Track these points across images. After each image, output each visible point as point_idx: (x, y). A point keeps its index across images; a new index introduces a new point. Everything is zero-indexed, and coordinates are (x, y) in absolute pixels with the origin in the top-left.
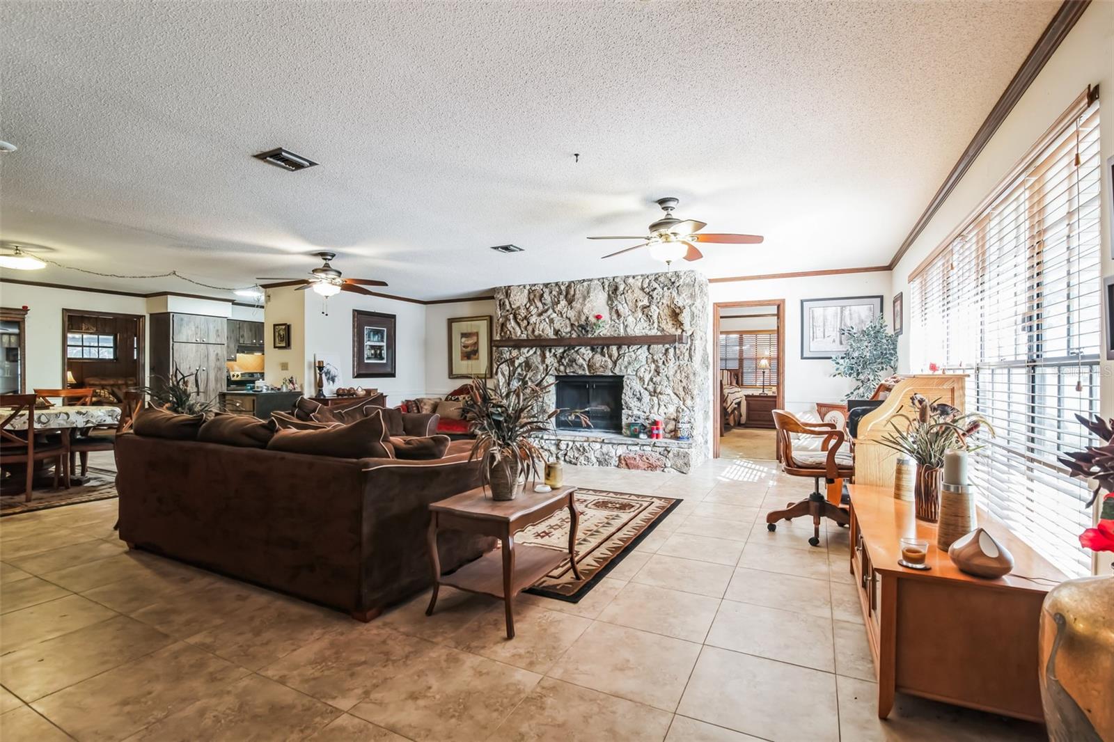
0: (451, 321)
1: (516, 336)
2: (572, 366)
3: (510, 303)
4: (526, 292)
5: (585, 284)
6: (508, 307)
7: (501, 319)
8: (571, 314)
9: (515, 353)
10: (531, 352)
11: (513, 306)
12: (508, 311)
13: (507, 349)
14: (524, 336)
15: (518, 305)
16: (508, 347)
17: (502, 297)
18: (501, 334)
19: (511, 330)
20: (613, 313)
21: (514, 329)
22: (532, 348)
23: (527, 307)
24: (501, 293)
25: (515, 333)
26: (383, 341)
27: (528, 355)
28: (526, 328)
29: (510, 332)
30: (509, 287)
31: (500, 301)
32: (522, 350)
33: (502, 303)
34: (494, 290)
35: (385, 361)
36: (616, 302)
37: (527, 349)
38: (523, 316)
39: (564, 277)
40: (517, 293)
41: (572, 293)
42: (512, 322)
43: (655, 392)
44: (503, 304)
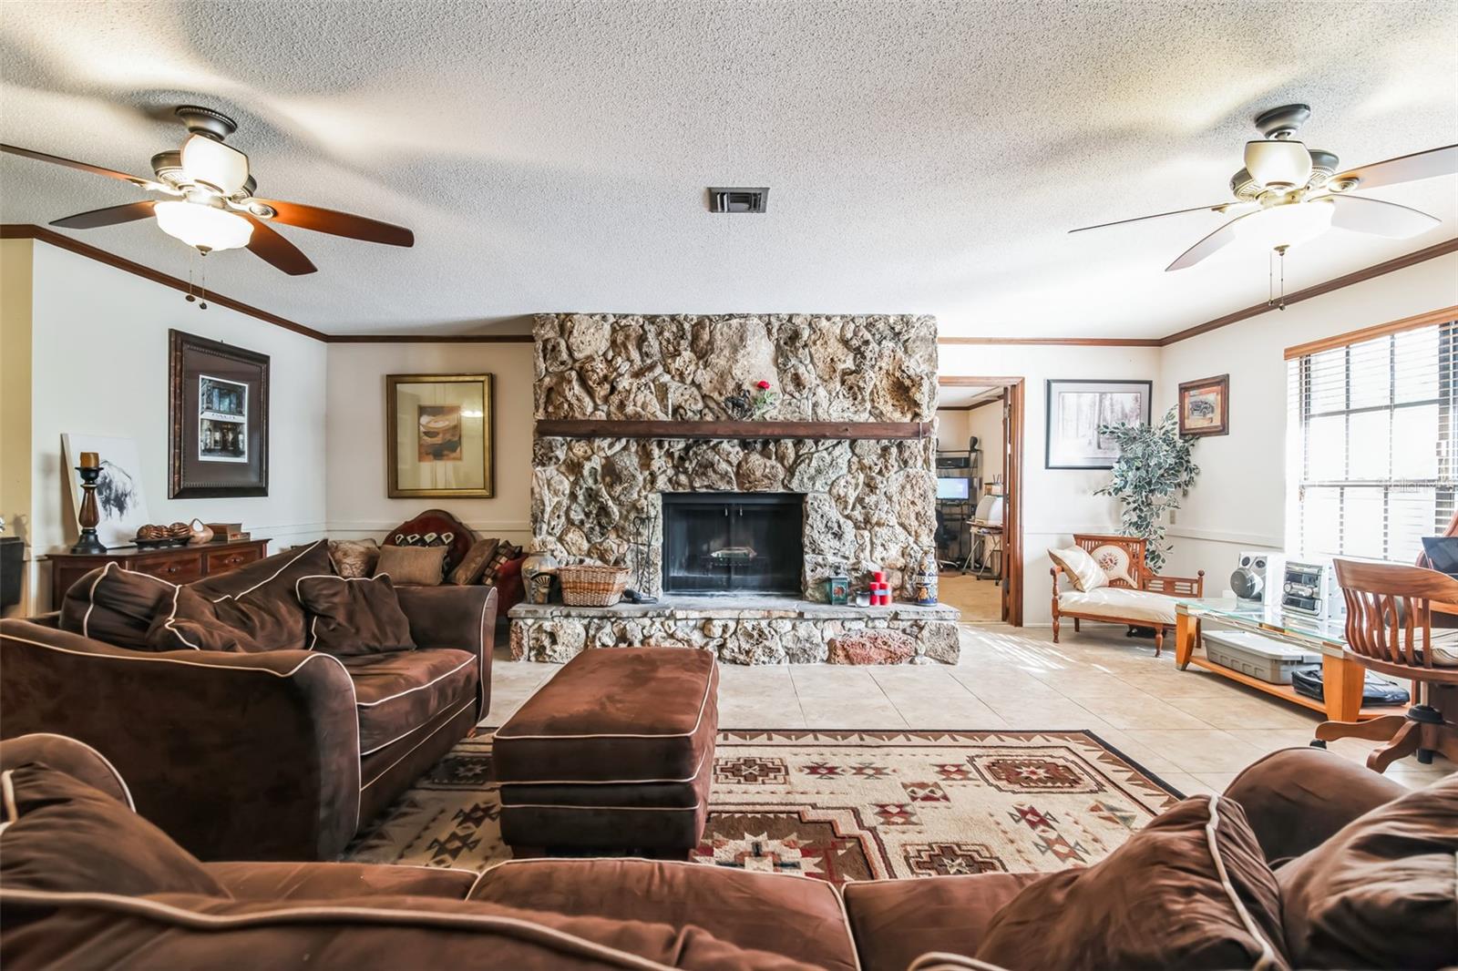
0: (393, 381)
1: (584, 414)
2: (704, 474)
3: (568, 348)
4: (607, 327)
5: (734, 322)
6: (565, 356)
7: (547, 380)
8: (704, 377)
9: (580, 448)
10: (618, 447)
11: (576, 355)
12: (563, 363)
13: (560, 439)
14: (601, 415)
15: (587, 352)
16: (563, 435)
17: (551, 334)
18: (546, 409)
19: (574, 401)
20: (788, 379)
21: (578, 399)
22: (619, 439)
23: (610, 358)
24: (548, 327)
25: (582, 408)
26: (241, 413)
27: (609, 453)
28: (606, 400)
29: (570, 405)
30: (567, 315)
31: (546, 342)
32: (597, 442)
33: (549, 347)
34: (532, 320)
35: (244, 459)
36: (794, 361)
37: (609, 440)
38: (601, 374)
39: (691, 306)
40: (588, 329)
41: (706, 337)
42: (577, 388)
43: (867, 521)
44: (554, 348)
